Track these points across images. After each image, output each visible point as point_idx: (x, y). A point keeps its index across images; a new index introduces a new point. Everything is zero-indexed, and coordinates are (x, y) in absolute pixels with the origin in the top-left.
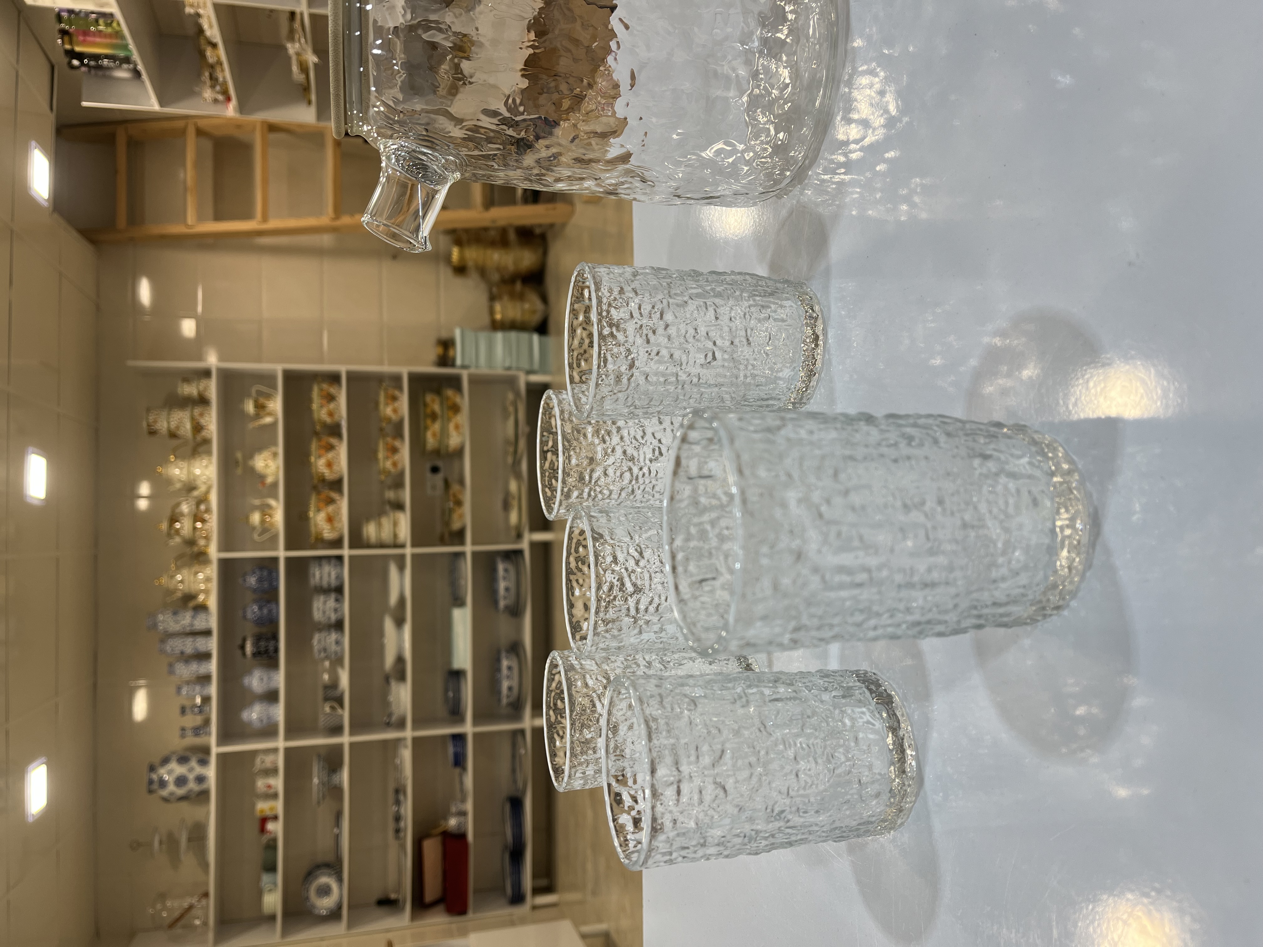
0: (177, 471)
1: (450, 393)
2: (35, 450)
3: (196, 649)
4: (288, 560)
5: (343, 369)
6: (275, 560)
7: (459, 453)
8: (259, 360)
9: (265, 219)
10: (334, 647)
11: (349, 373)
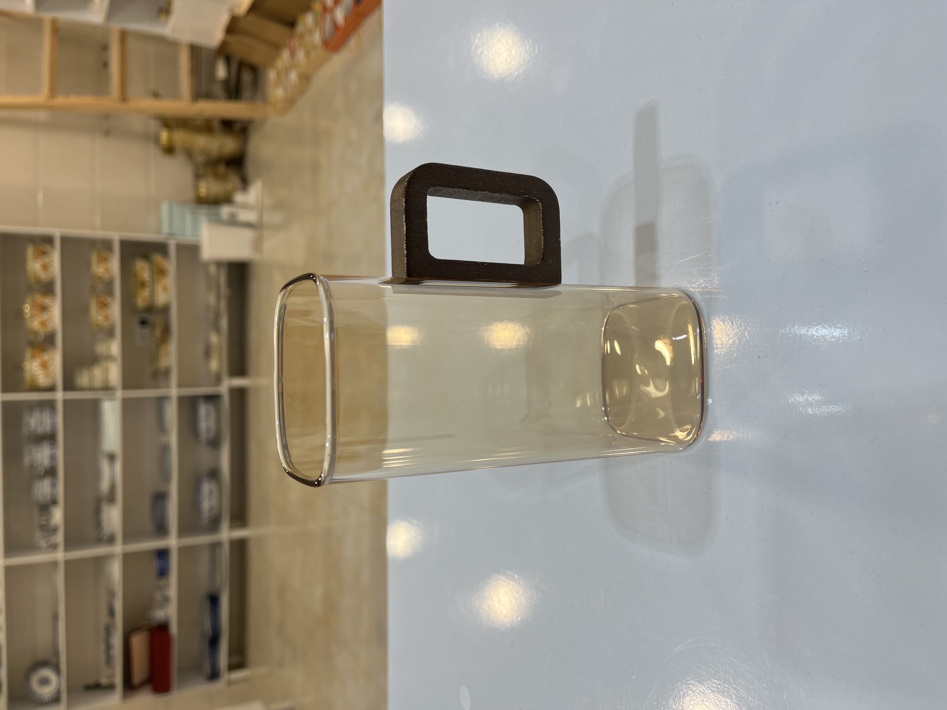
1: (158, 258)
5: (57, 233)
7: (165, 309)
11: (63, 236)
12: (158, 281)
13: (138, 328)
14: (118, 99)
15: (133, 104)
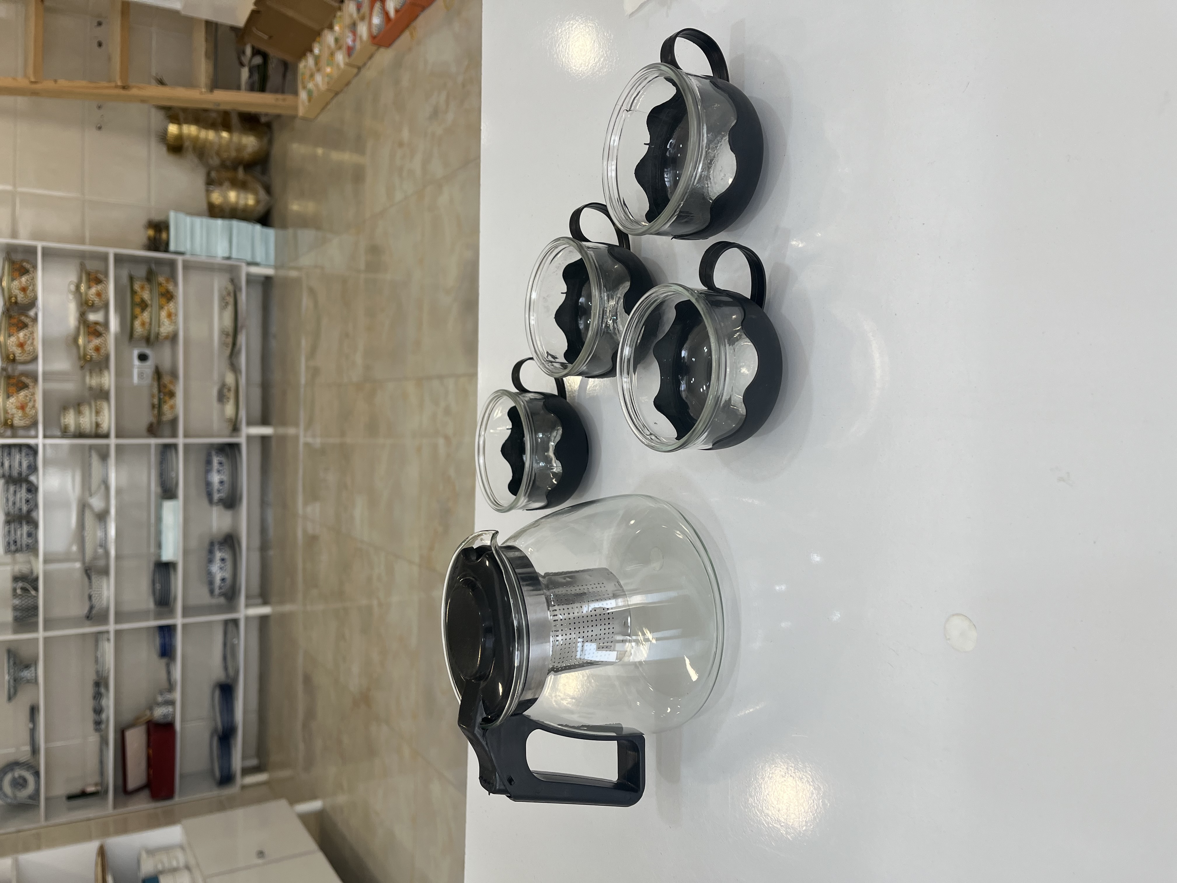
1: (162, 279)
5: (38, 244)
7: (172, 338)
10: (26, 539)
11: (44, 249)
12: (161, 308)
13: (136, 362)
14: (117, 87)
15: (134, 91)
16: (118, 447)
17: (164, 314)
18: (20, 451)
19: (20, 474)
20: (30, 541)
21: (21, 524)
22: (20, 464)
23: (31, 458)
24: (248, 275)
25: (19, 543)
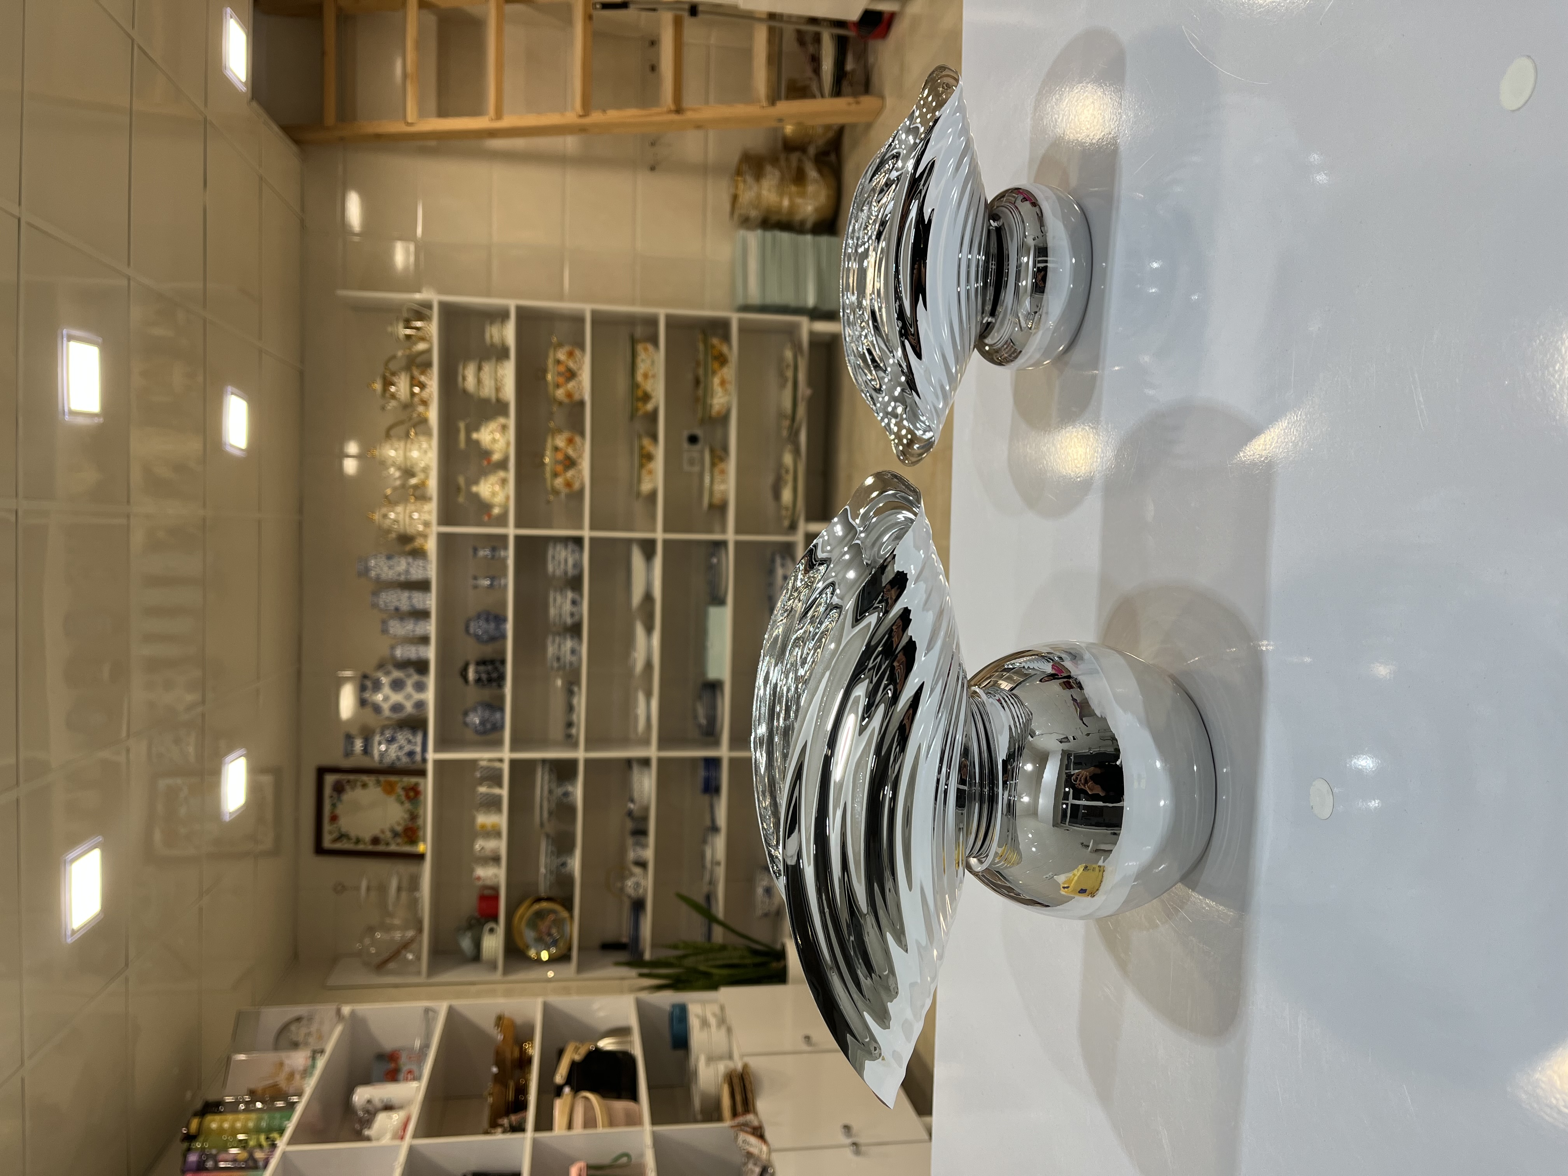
0: (392, 453)
1: (715, 341)
2: (235, 390)
3: (412, 606)
4: (518, 538)
5: (587, 309)
6: (504, 538)
7: (724, 419)
8: (488, 295)
9: (499, 116)
10: (568, 657)
11: (594, 313)
12: (714, 373)
13: (686, 445)
14: (670, 112)
15: (690, 115)
16: (666, 542)
17: (716, 381)
18: (566, 547)
19: (566, 573)
20: (574, 659)
21: (565, 639)
22: (566, 561)
23: (577, 555)
24: (812, 334)
25: (562, 661)
